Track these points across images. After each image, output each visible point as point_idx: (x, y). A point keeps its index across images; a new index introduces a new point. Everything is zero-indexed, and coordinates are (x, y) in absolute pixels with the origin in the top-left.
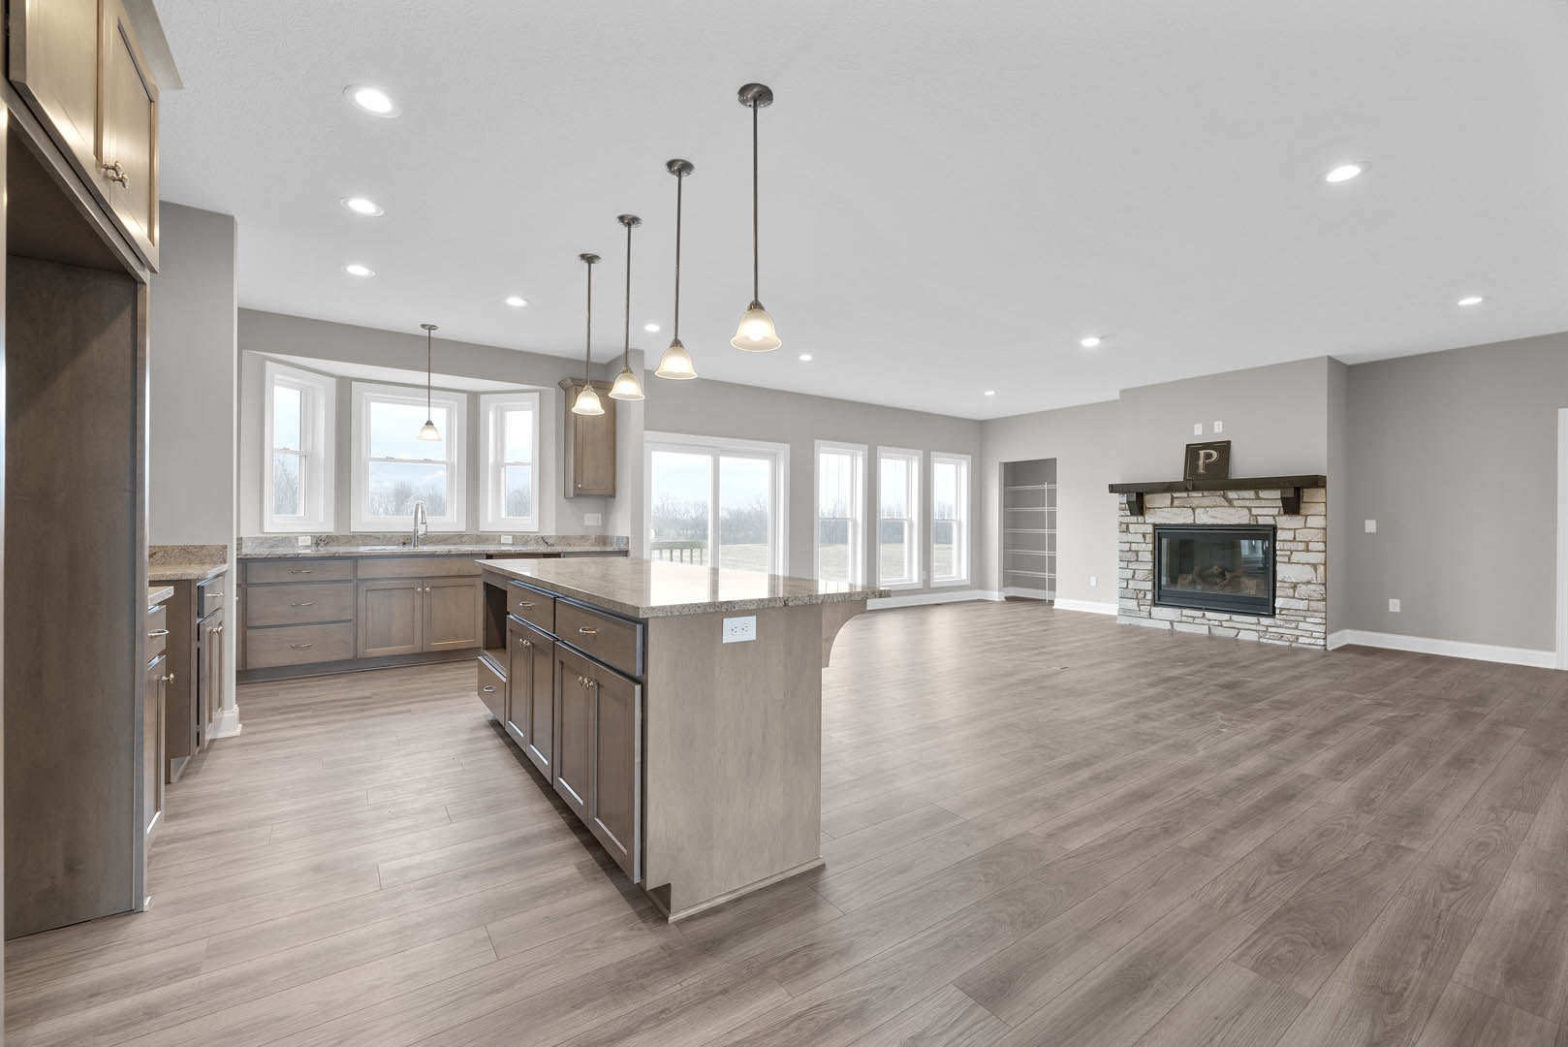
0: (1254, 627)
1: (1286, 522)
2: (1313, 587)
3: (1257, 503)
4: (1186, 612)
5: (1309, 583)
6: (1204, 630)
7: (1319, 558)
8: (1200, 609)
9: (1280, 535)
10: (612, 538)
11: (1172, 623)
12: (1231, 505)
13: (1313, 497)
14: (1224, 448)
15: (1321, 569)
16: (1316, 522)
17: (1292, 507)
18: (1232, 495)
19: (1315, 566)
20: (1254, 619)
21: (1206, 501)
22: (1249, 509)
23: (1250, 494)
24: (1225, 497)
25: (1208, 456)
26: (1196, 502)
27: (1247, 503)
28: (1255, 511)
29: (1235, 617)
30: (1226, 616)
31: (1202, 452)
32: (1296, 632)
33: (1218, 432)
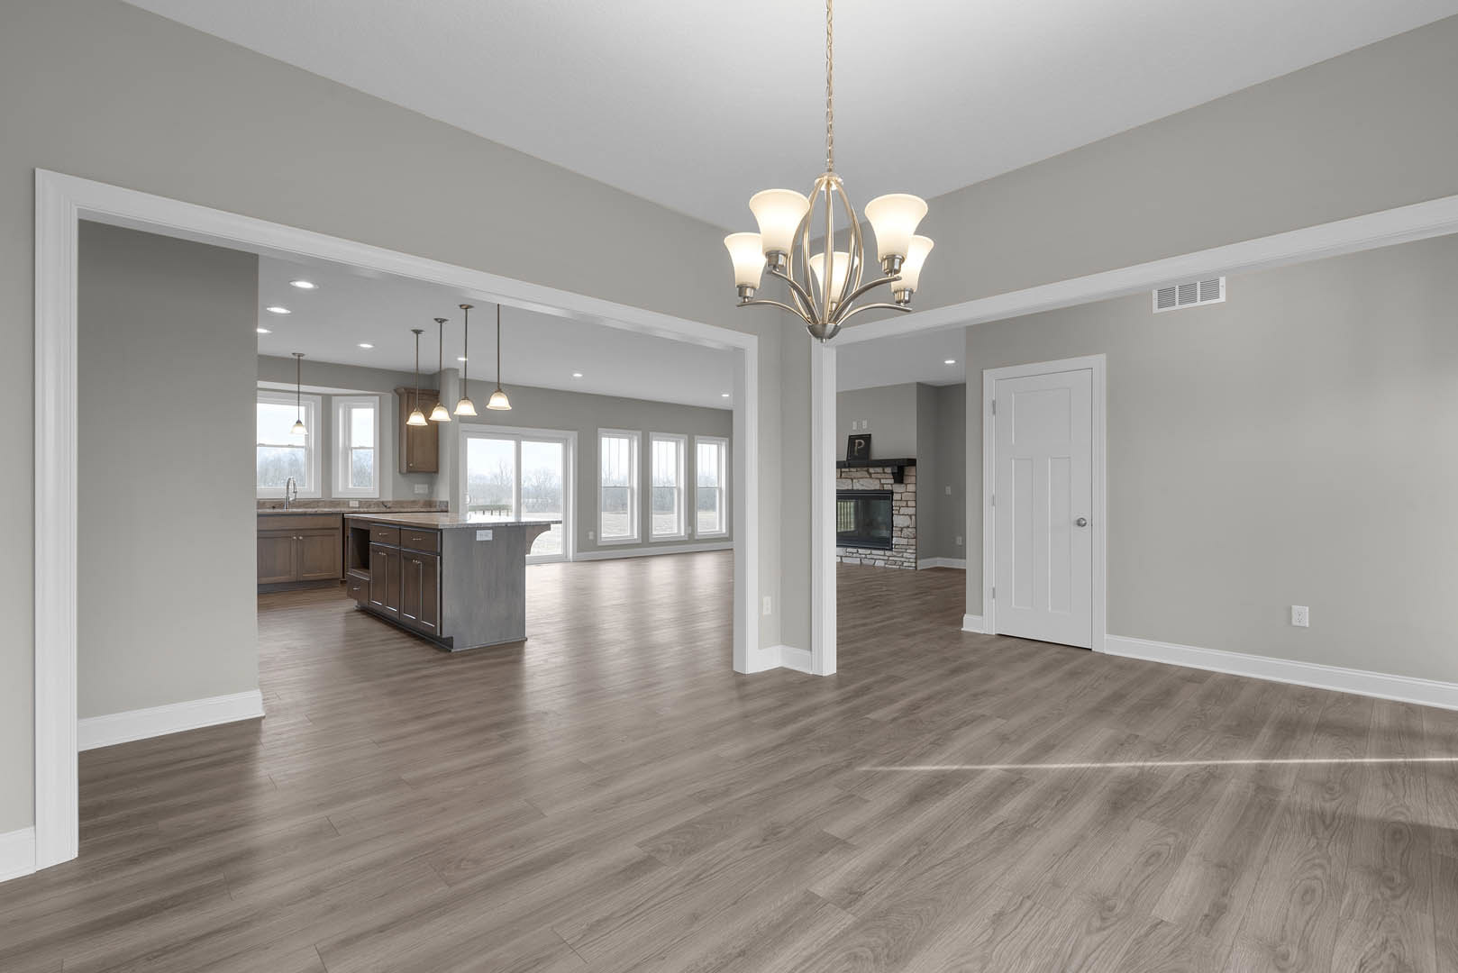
0: (882, 557)
1: (898, 488)
2: (910, 530)
3: (883, 476)
4: (849, 550)
5: (908, 527)
6: (857, 561)
7: (912, 511)
9: (896, 497)
10: (436, 502)
11: (841, 557)
12: (871, 477)
13: (910, 471)
14: (867, 438)
15: (913, 517)
16: (911, 488)
17: (899, 478)
18: (871, 470)
19: (910, 516)
20: (881, 552)
21: (859, 475)
22: (880, 479)
23: (880, 470)
24: (868, 471)
25: (860, 444)
26: (854, 475)
27: (879, 476)
28: (883, 481)
29: (874, 552)
30: (869, 552)
31: (857, 441)
32: (903, 559)
33: (864, 428)
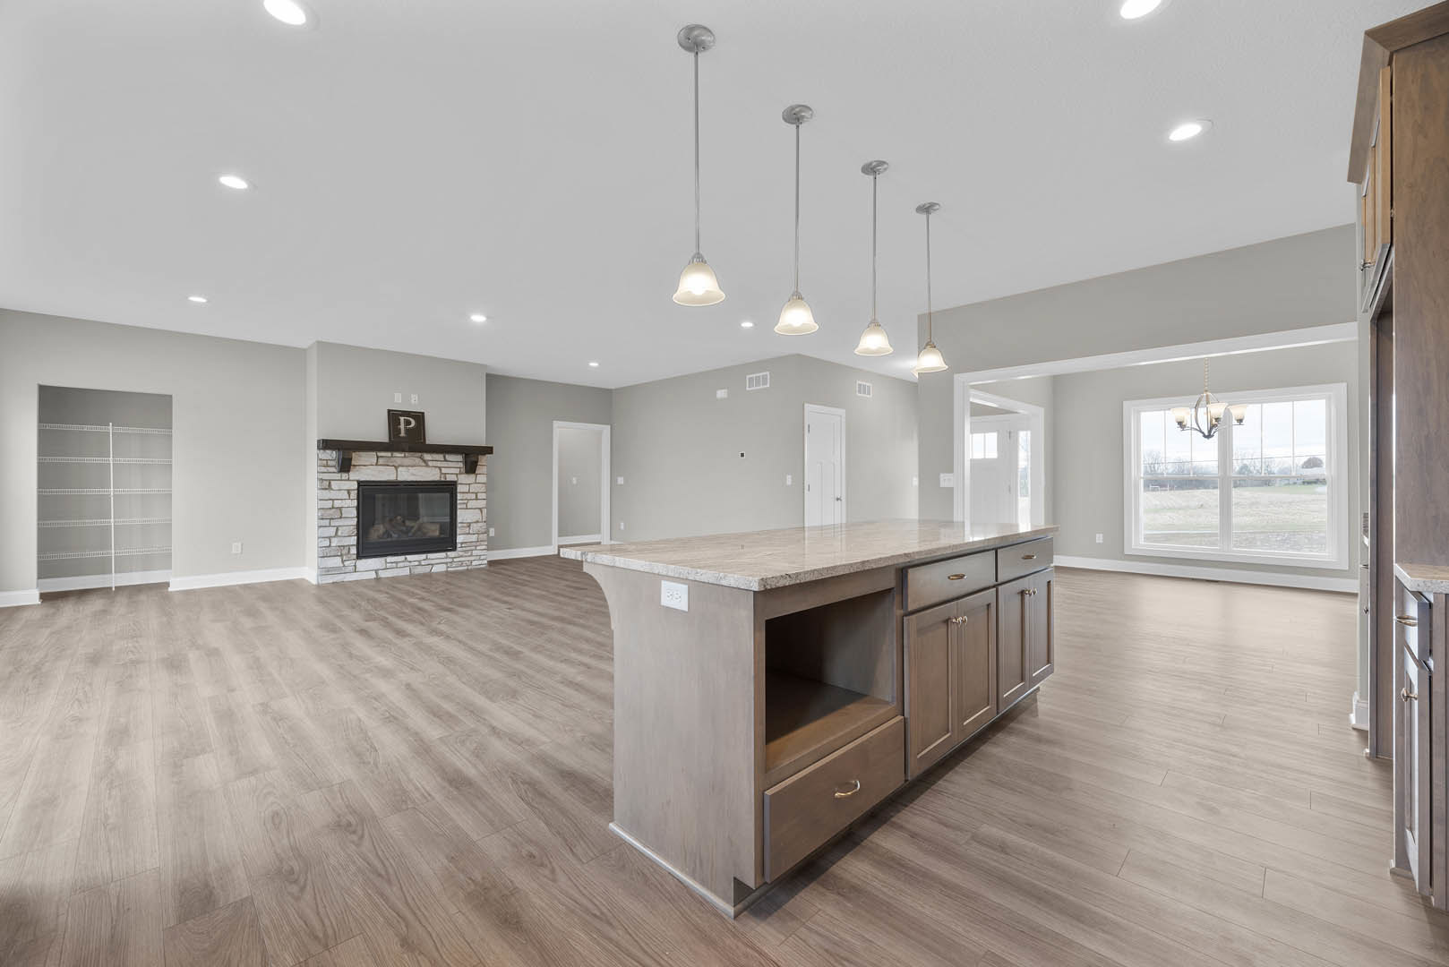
0: (443, 561)
1: (464, 479)
2: (480, 524)
3: (445, 464)
4: (389, 559)
5: (477, 522)
6: (406, 572)
7: (482, 504)
8: (402, 554)
9: (460, 488)
11: (376, 571)
12: (427, 466)
13: (484, 460)
14: (419, 417)
15: (485, 511)
16: (481, 478)
17: (471, 468)
18: (427, 457)
19: (480, 509)
20: (443, 555)
21: (407, 461)
22: (440, 468)
23: (440, 457)
24: (421, 458)
25: (408, 423)
26: (399, 461)
27: (439, 464)
28: (444, 471)
29: (430, 556)
30: (424, 556)
31: (402, 419)
32: (472, 558)
33: (413, 405)
